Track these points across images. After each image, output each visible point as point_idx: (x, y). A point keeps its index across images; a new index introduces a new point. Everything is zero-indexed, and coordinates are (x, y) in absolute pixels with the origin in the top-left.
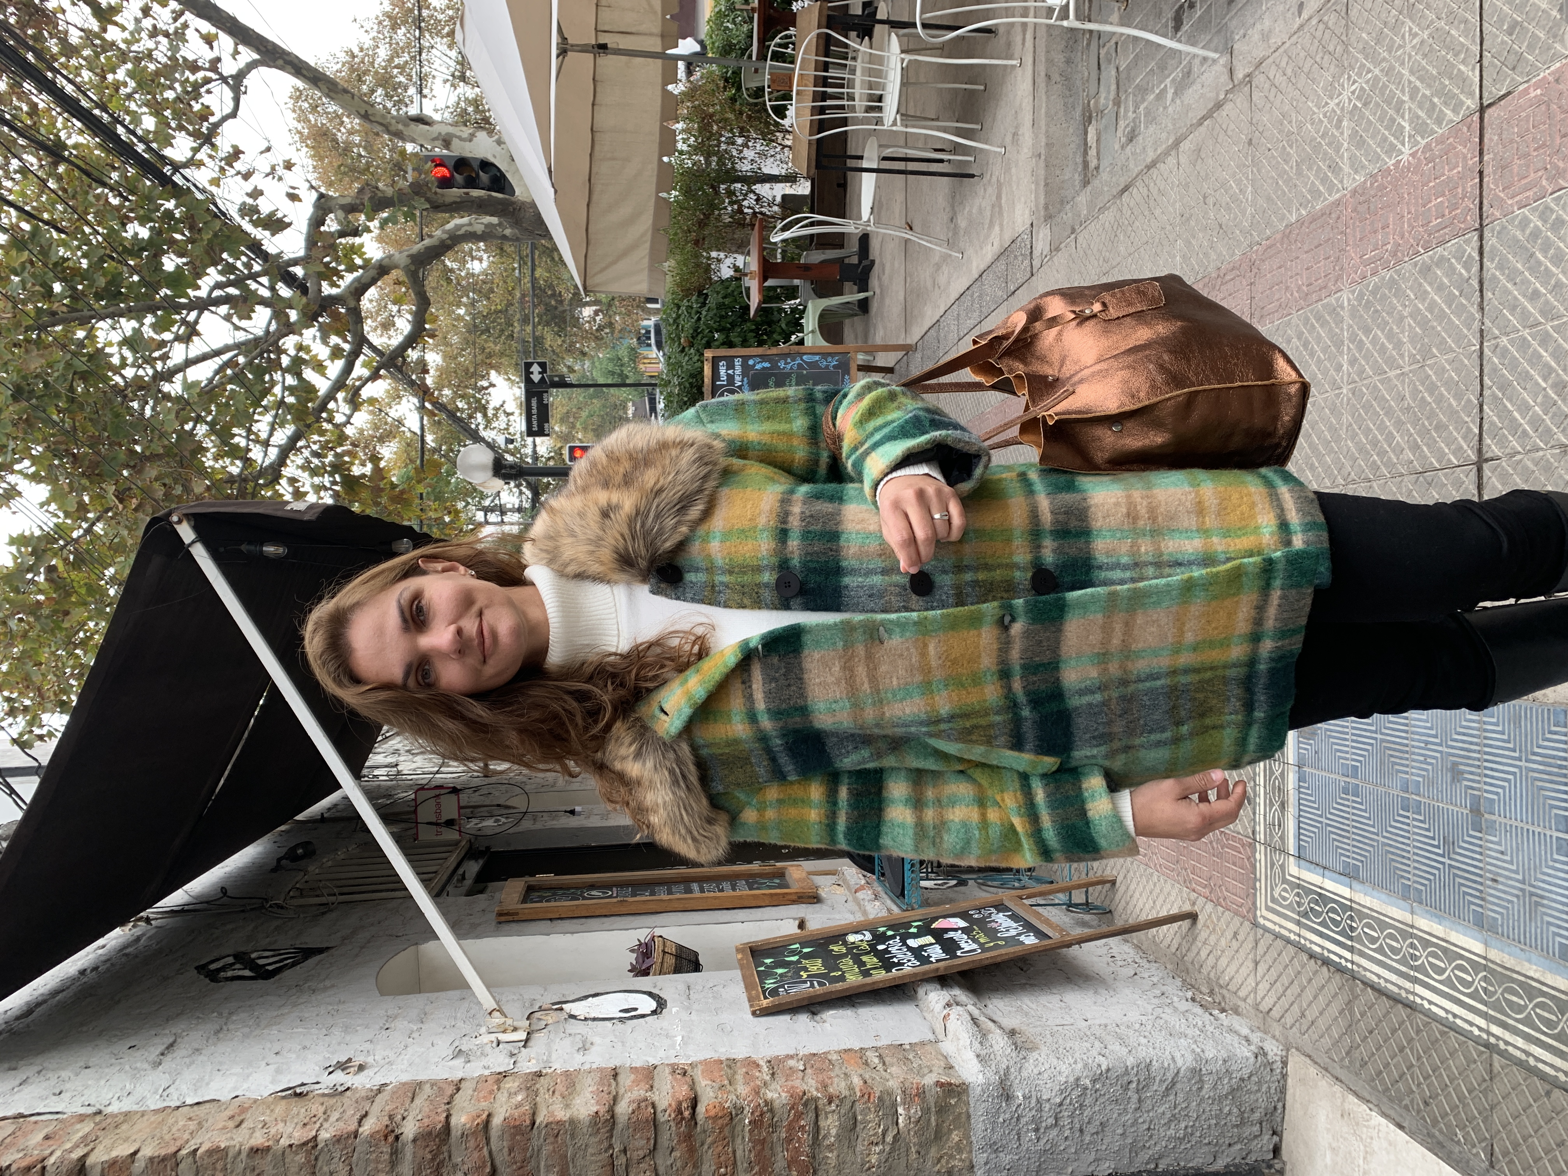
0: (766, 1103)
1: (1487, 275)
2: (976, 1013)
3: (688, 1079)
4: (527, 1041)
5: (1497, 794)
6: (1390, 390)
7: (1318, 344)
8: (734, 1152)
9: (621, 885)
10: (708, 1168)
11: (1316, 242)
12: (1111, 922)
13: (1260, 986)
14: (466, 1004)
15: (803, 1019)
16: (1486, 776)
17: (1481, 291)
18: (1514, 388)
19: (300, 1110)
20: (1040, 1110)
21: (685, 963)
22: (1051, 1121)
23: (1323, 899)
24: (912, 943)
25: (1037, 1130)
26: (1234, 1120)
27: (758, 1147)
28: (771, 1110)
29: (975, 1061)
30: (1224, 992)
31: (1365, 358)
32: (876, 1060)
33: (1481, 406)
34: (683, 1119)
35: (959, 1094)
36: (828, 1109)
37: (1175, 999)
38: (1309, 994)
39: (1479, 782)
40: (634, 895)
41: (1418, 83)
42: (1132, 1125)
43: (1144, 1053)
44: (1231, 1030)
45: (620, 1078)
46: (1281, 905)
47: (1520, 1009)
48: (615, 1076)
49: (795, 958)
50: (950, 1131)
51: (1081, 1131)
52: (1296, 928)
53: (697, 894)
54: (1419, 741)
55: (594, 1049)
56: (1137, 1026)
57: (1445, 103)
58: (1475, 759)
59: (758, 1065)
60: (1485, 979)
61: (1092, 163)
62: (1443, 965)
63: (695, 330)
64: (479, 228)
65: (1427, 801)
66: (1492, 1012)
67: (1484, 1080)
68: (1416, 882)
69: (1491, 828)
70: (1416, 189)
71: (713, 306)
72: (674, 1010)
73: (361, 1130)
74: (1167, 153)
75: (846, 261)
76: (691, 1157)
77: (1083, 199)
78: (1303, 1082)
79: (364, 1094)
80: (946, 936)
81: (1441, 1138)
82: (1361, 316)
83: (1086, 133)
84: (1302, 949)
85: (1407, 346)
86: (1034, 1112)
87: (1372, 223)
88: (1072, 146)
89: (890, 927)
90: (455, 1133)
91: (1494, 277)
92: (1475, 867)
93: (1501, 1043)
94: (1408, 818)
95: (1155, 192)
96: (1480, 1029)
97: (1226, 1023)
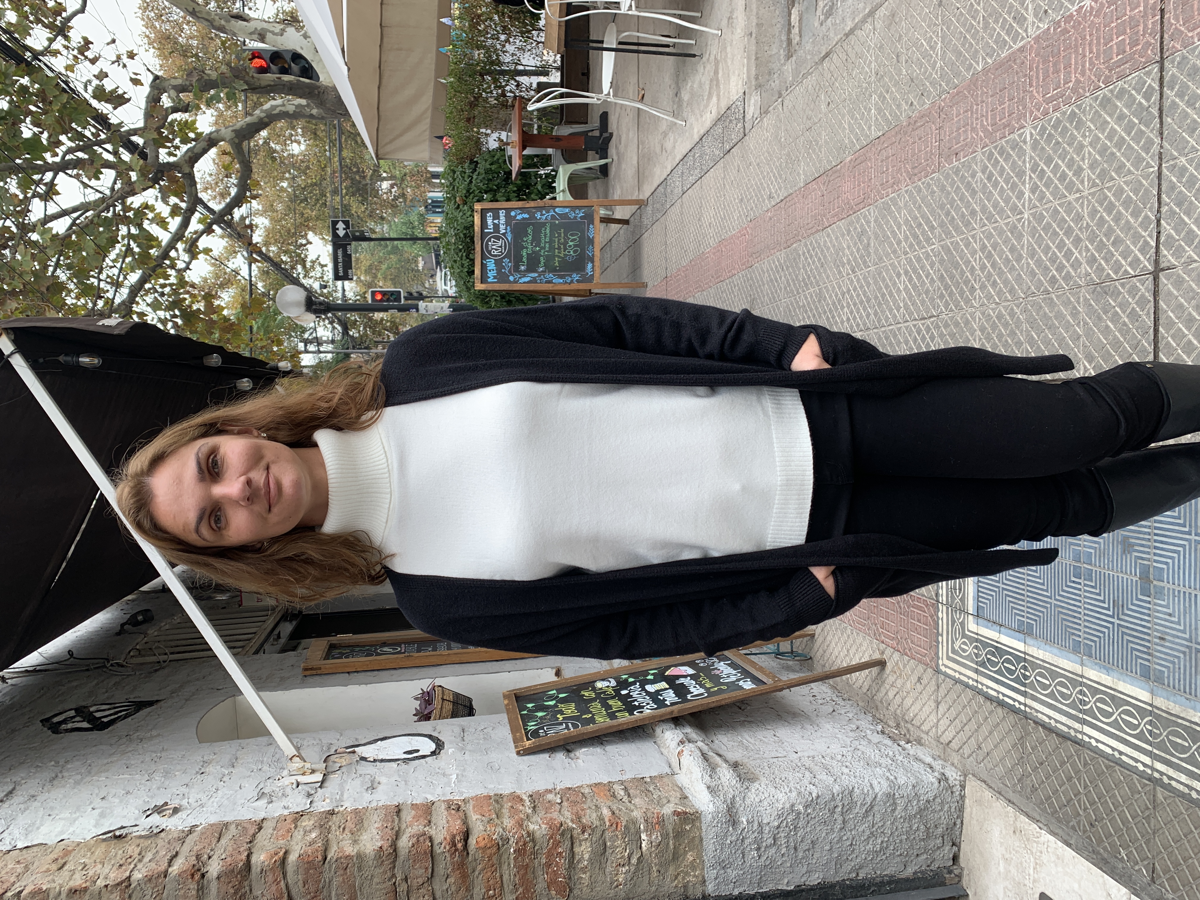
0: (529, 834)
1: (1167, 103)
2: (705, 748)
3: (461, 814)
4: (323, 782)
5: (1166, 563)
6: (1070, 212)
7: (1001, 175)
8: (501, 877)
9: (409, 642)
10: (479, 891)
11: (1001, 86)
12: (813, 669)
13: (941, 722)
14: (271, 749)
15: (560, 756)
16: (1155, 548)
17: (1161, 117)
18: (1191, 203)
19: (117, 851)
20: (761, 832)
21: (461, 708)
22: (770, 841)
23: (999, 651)
24: (650, 688)
25: (758, 849)
26: (921, 834)
27: (522, 872)
28: (533, 840)
29: (706, 792)
30: (909, 726)
31: (1047, 186)
32: (622, 793)
33: (1158, 221)
34: (456, 850)
35: (693, 820)
36: (582, 837)
37: (868, 731)
38: (985, 730)
39: (1148, 553)
40: (419, 651)
42: (838, 842)
43: (847, 781)
44: (917, 759)
45: (403, 814)
46: (961, 656)
47: (1184, 750)
48: (398, 812)
49: (552, 703)
50: (686, 853)
51: (795, 849)
52: (974, 676)
55: (380, 788)
56: (840, 757)
58: (1145, 533)
59: (521, 800)
60: (1150, 723)
61: (796, 39)
62: (1110, 710)
63: (468, 191)
64: (291, 109)
65: (1098, 570)
66: (1157, 752)
67: (1148, 808)
68: (1085, 638)
69: (1160, 593)
70: (1098, 30)
71: (482, 171)
72: (450, 751)
73: (170, 870)
74: (864, 21)
75: (590, 134)
76: (464, 882)
77: (789, 68)
78: (979, 802)
79: (176, 835)
80: (678, 682)
81: (1106, 856)
82: (1043, 148)
83: (790, 14)
84: (980, 692)
85: (1087, 172)
86: (756, 834)
87: (1055, 65)
88: (778, 26)
89: (631, 675)
90: (255, 869)
91: (1174, 103)
92: (1144, 626)
93: (1165, 779)
94: (1080, 584)
95: (852, 55)
96: (1145, 765)
97: (912, 753)
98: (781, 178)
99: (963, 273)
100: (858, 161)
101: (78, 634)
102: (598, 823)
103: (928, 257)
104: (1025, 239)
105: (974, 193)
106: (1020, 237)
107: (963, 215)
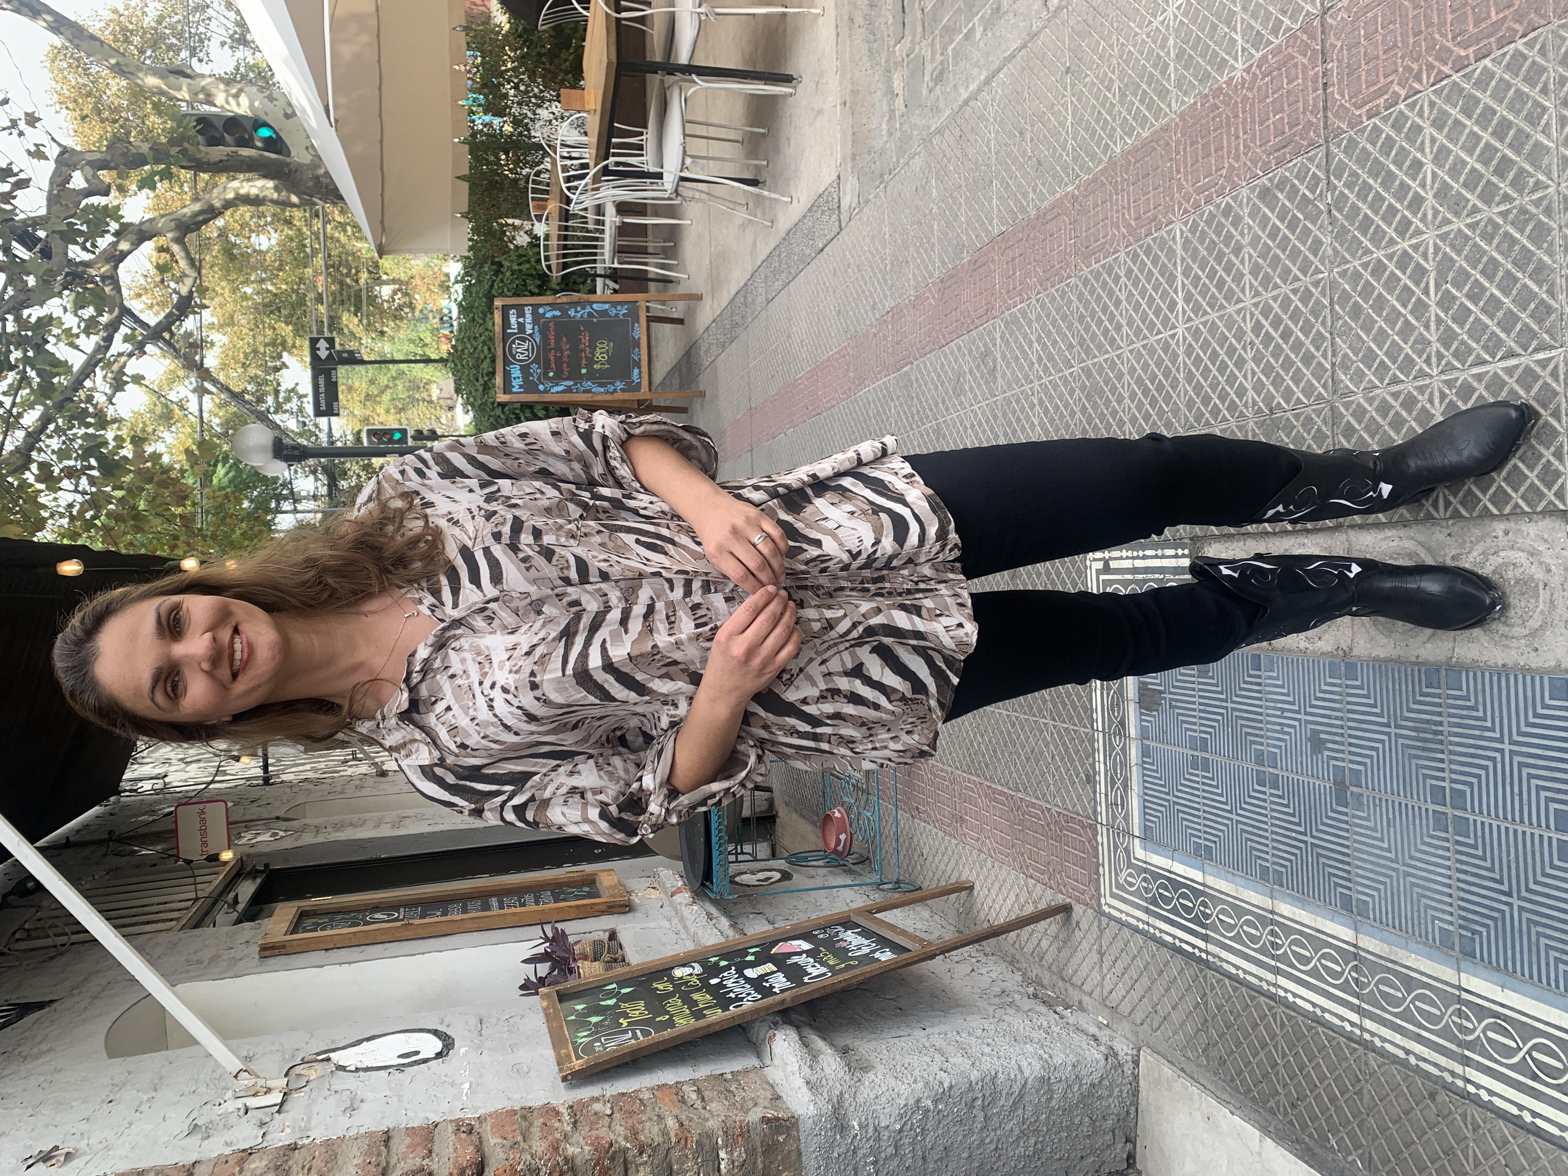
0: (566, 1160)
1: (1336, 194)
3: (474, 1138)
4: (282, 1104)
5: (1364, 764)
6: (1230, 327)
7: (1149, 282)
9: (410, 903)
11: (1144, 172)
13: (1107, 979)
16: (1350, 744)
17: (1330, 211)
18: (1369, 316)
20: (878, 1139)
22: (891, 1150)
23: (1173, 884)
25: (875, 1163)
26: (1086, 1129)
28: (572, 1169)
29: (805, 1089)
30: (1068, 986)
31: (1203, 294)
32: (694, 1096)
33: (1333, 338)
35: (788, 1129)
36: (639, 1160)
37: (1017, 997)
38: (1160, 987)
39: (1343, 752)
40: (423, 917)
42: (979, 1147)
43: (988, 1064)
44: (1079, 1029)
45: (393, 1144)
46: (1127, 892)
47: (1397, 1002)
48: (387, 1141)
50: (779, 1173)
51: (924, 1158)
52: (1144, 916)
53: (495, 911)
54: (1275, 709)
55: (363, 1107)
56: (979, 1031)
57: (1283, 9)
58: (1337, 726)
59: (558, 1113)
60: (1356, 969)
61: (900, 109)
62: (1307, 954)
64: (252, 192)
65: (1286, 774)
66: (1364, 1006)
67: (1359, 1080)
68: (1274, 863)
69: (1358, 802)
70: (1252, 106)
72: (463, 1050)
74: (980, 90)
78: (1156, 1082)
81: (1312, 1145)
82: (1196, 249)
83: (892, 79)
84: (1152, 938)
85: (1248, 278)
86: (871, 1142)
87: (1204, 147)
88: (879, 93)
89: (723, 956)
91: (1344, 194)
92: (1343, 845)
93: (1377, 1040)
94: (1264, 793)
95: (967, 131)
96: (1352, 1024)
97: (1071, 1020)
98: (886, 284)
99: (1108, 402)
100: (979, 263)
102: (661, 1139)
103: (1066, 382)
104: (1180, 359)
105: (1118, 302)
106: (1174, 357)
107: (1106, 331)
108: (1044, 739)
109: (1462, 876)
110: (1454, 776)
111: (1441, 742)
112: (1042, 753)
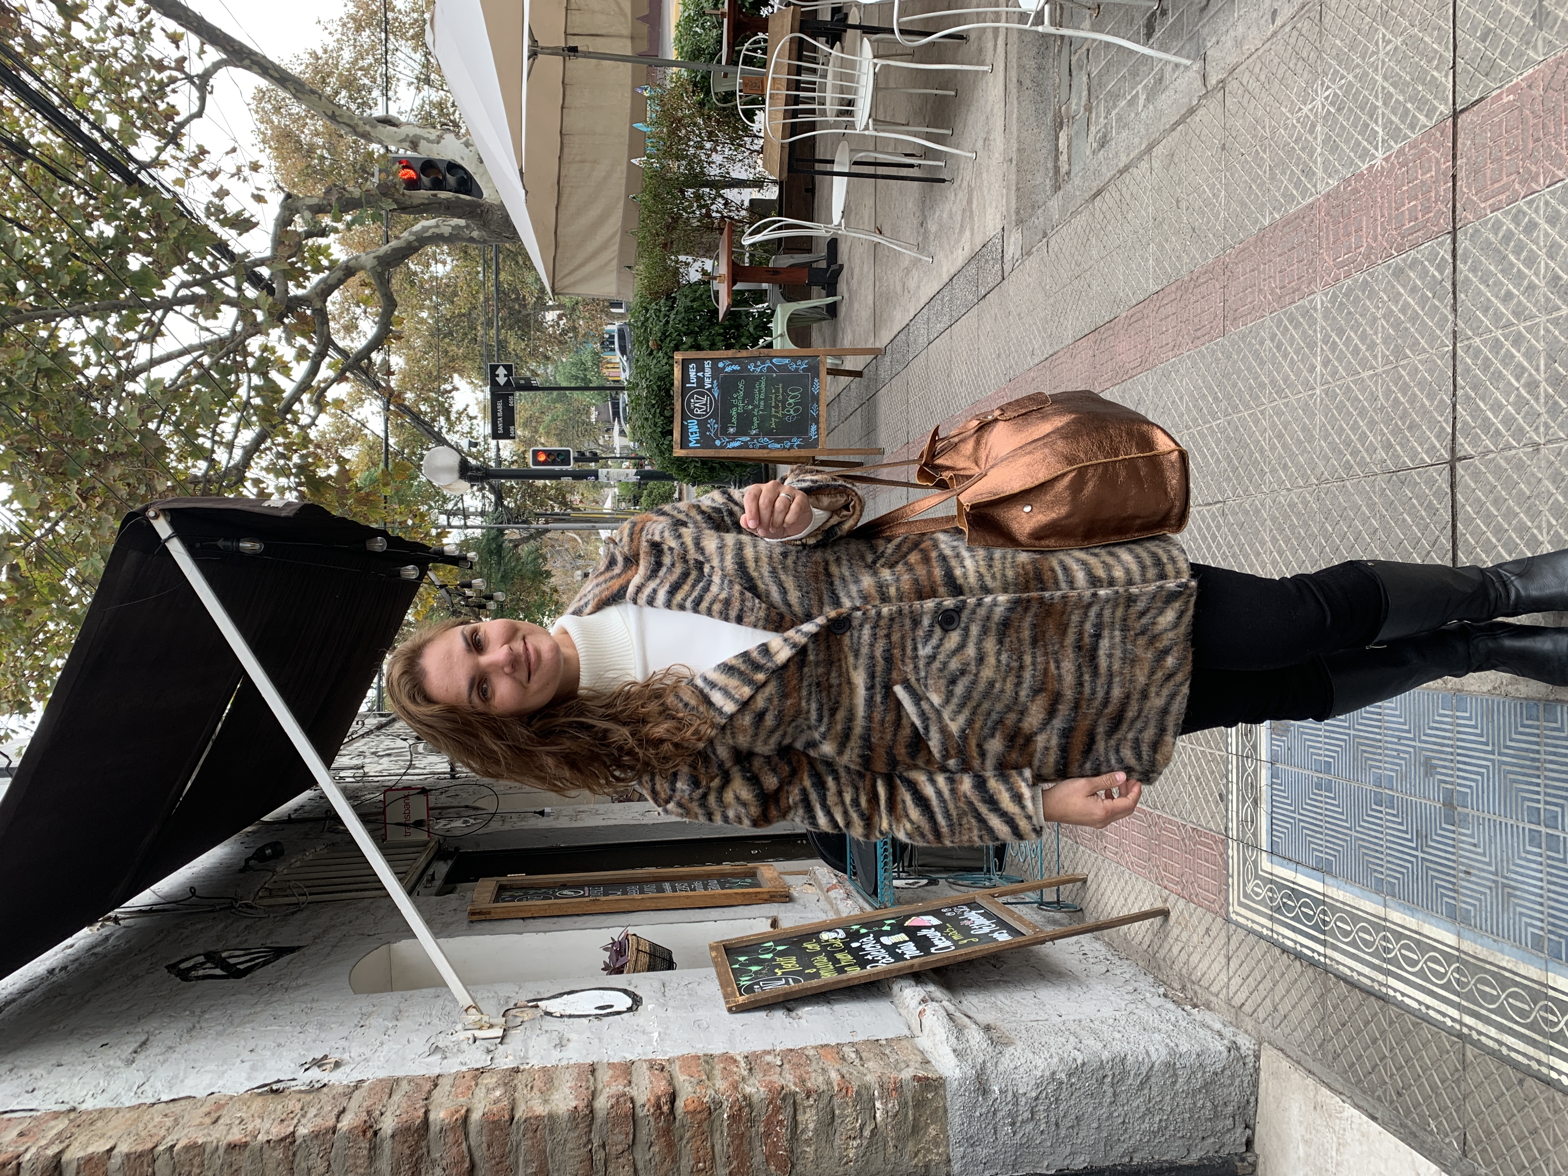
0: (745, 1097)
1: (1460, 278)
2: (951, 1008)
3: (666, 1074)
4: (503, 1037)
6: (1363, 391)
7: (1291, 345)
8: (713, 1147)
9: (593, 884)
10: (686, 1163)
11: (1289, 245)
12: (1083, 920)
13: (1233, 981)
14: (440, 1002)
15: (779, 1015)
16: (1459, 770)
17: (1454, 293)
18: (1487, 388)
19: (277, 1106)
20: (1016, 1104)
21: (658, 961)
22: (1027, 1115)
23: (1296, 894)
24: (887, 940)
25: (1013, 1124)
26: (1207, 1113)
27: (737, 1142)
28: (750, 1105)
29: (952, 1055)
30: (1196, 987)
31: (1340, 359)
32: (853, 1055)
33: (1454, 406)
34: (662, 1113)
35: (936, 1088)
36: (806, 1103)
37: (1148, 995)
38: (1281, 989)
39: (1452, 776)
40: (605, 895)
41: (1392, 90)
42: (1107, 1119)
43: (1119, 1047)
44: (1203, 1025)
45: (599, 1074)
46: (1254, 901)
47: (1493, 999)
48: (593, 1072)
49: (769, 956)
50: (927, 1126)
51: (1057, 1124)
52: (1268, 923)
53: (669, 893)
54: (1392, 736)
55: (571, 1045)
56: (1111, 1021)
57: (1419, 109)
58: (1448, 753)
59: (735, 1061)
60: (1458, 970)
61: (1064, 168)
62: (1415, 957)
63: (664, 333)
64: (446, 230)
65: (1400, 796)
66: (1464, 1003)
67: (1457, 1070)
68: (1387, 875)
69: (1464, 821)
70: (1389, 192)
71: (682, 309)
72: (650, 1007)
73: (339, 1126)
74: (1140, 158)
75: (814, 265)
76: (670, 1152)
77: (1054, 204)
78: (1275, 1074)
79: (341, 1090)
80: (919, 934)
81: (1414, 1129)
82: (1334, 318)
83: (1057, 139)
84: (1274, 943)
85: (1381, 347)
86: (1010, 1106)
87: (1345, 227)
88: (1044, 151)
89: (863, 925)
90: (434, 1129)
91: (1467, 279)
92: (1448, 859)
93: (1474, 1033)
94: (1380, 812)
95: (1128, 197)
96: (1453, 1020)
97: (1198, 1018)
98: (1045, 331)
99: (1251, 454)
100: (1135, 318)
101: (195, 870)
102: (825, 1088)
103: (1213, 433)
104: (1317, 417)
105: (1262, 363)
106: (1312, 416)
107: (1251, 388)
108: (1183, 761)
109: (1552, 887)
110: (1548, 799)
111: (1538, 768)
112: (1179, 774)
